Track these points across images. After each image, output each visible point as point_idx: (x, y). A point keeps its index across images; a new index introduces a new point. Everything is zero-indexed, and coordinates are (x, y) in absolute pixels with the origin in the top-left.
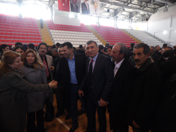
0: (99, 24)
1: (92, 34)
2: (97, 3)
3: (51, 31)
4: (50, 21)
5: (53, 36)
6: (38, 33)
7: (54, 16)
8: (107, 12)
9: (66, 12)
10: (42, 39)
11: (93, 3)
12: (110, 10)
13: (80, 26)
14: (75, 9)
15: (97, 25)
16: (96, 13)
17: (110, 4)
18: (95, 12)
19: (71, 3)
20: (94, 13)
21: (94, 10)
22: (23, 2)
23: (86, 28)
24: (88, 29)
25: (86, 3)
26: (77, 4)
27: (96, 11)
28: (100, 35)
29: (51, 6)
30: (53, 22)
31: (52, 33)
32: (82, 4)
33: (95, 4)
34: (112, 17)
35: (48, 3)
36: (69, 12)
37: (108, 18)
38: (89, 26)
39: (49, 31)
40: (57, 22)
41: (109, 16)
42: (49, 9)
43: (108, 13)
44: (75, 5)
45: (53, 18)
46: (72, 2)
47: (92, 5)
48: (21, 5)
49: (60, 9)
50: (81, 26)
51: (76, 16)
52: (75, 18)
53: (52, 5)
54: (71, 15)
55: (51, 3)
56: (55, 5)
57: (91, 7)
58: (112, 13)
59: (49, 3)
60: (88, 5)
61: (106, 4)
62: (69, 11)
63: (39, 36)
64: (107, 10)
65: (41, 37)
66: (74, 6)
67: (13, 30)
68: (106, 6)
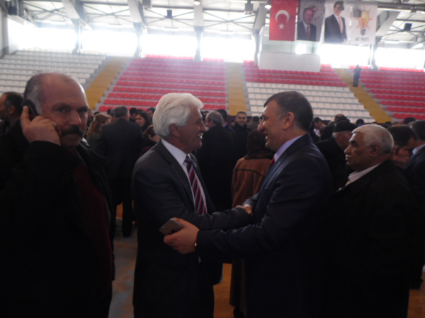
0: (373, 63)
1: (347, 89)
2: (368, 12)
3: (249, 84)
4: (251, 63)
5: (251, 96)
6: (223, 89)
7: (262, 52)
8: (402, 31)
9: (289, 43)
10: (228, 102)
11: (358, 13)
12: (414, 25)
13: (317, 70)
15: (369, 66)
16: (362, 39)
17: (409, 11)
18: (361, 36)
19: (300, 21)
20: (357, 39)
21: (359, 30)
22: (205, 30)
23: (335, 75)
24: (339, 78)
25: (337, 17)
26: (313, 22)
27: (363, 32)
28: (369, 92)
29: (257, 32)
30: (257, 66)
31: (250, 90)
32: (327, 20)
33: (364, 15)
34: (421, 42)
35: (251, 26)
36: (293, 42)
37: (409, 46)
38: (345, 70)
39: (245, 85)
40: (264, 65)
41: (411, 40)
42: (253, 38)
43: (405, 33)
44: (308, 24)
45: (259, 55)
46: (302, 19)
47: (353, 18)
48: (202, 34)
49: (272, 37)
50: (321, 71)
51: (313, 49)
52: (310, 53)
53: (260, 30)
54: (301, 47)
55: (257, 27)
56: (264, 30)
57: (351, 24)
58: (420, 32)
59: (254, 26)
60: (343, 20)
61: (399, 13)
62: (292, 39)
63: (223, 95)
64: (402, 27)
65: (226, 98)
66: (306, 26)
67: (181, 84)
68: (400, 16)
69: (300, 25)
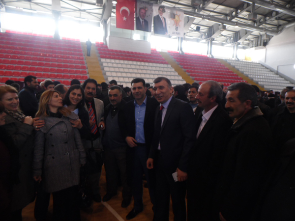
0: (181, 49)
1: (170, 66)
2: (179, 16)
3: (103, 60)
4: (102, 44)
5: (106, 69)
6: (83, 63)
7: (110, 36)
8: (195, 31)
9: (129, 31)
10: (88, 73)
11: (173, 16)
12: (202, 28)
13: (149, 52)
14: (143, 26)
15: (179, 51)
16: (176, 33)
17: (201, 19)
18: (175, 31)
19: (137, 17)
20: (173, 33)
21: (174, 27)
22: (62, 15)
23: (160, 56)
24: (163, 58)
25: (161, 17)
26: (146, 18)
27: (177, 29)
28: (182, 68)
29: (105, 22)
30: (107, 47)
31: (104, 64)
32: (155, 17)
33: (177, 17)
34: (205, 39)
35: (100, 16)
36: (133, 31)
37: (198, 41)
38: (166, 53)
39: (100, 61)
40: (112, 46)
41: (199, 37)
42: (102, 25)
43: (197, 32)
44: (143, 19)
45: (108, 39)
46: (138, 15)
47: (170, 19)
48: (59, 18)
49: (118, 26)
50: (152, 53)
51: (144, 38)
52: (143, 40)
53: (107, 20)
54: (137, 35)
55: (105, 17)
56: (111, 20)
57: (169, 22)
58: (204, 32)
59: (102, 17)
60: (165, 19)
61: (195, 19)
62: (133, 29)
63: (84, 67)
64: (195, 28)
65: (87, 70)
66: (141, 20)
67: (45, 58)
68: (195, 21)
69: (138, 19)
